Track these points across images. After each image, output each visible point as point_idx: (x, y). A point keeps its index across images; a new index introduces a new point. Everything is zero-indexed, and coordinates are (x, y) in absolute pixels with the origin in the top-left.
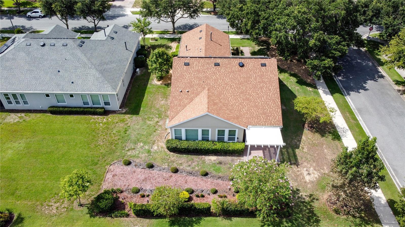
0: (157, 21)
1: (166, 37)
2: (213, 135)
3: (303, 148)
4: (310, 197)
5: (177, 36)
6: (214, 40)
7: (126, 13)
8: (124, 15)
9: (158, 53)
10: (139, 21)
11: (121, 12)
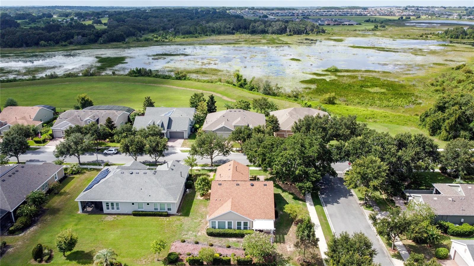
0: (201, 158)
1: (206, 168)
2: (234, 225)
3: (289, 235)
4: (288, 258)
5: (214, 168)
6: (239, 171)
7: (176, 152)
8: (175, 153)
9: (202, 178)
10: (189, 158)
11: (173, 151)
